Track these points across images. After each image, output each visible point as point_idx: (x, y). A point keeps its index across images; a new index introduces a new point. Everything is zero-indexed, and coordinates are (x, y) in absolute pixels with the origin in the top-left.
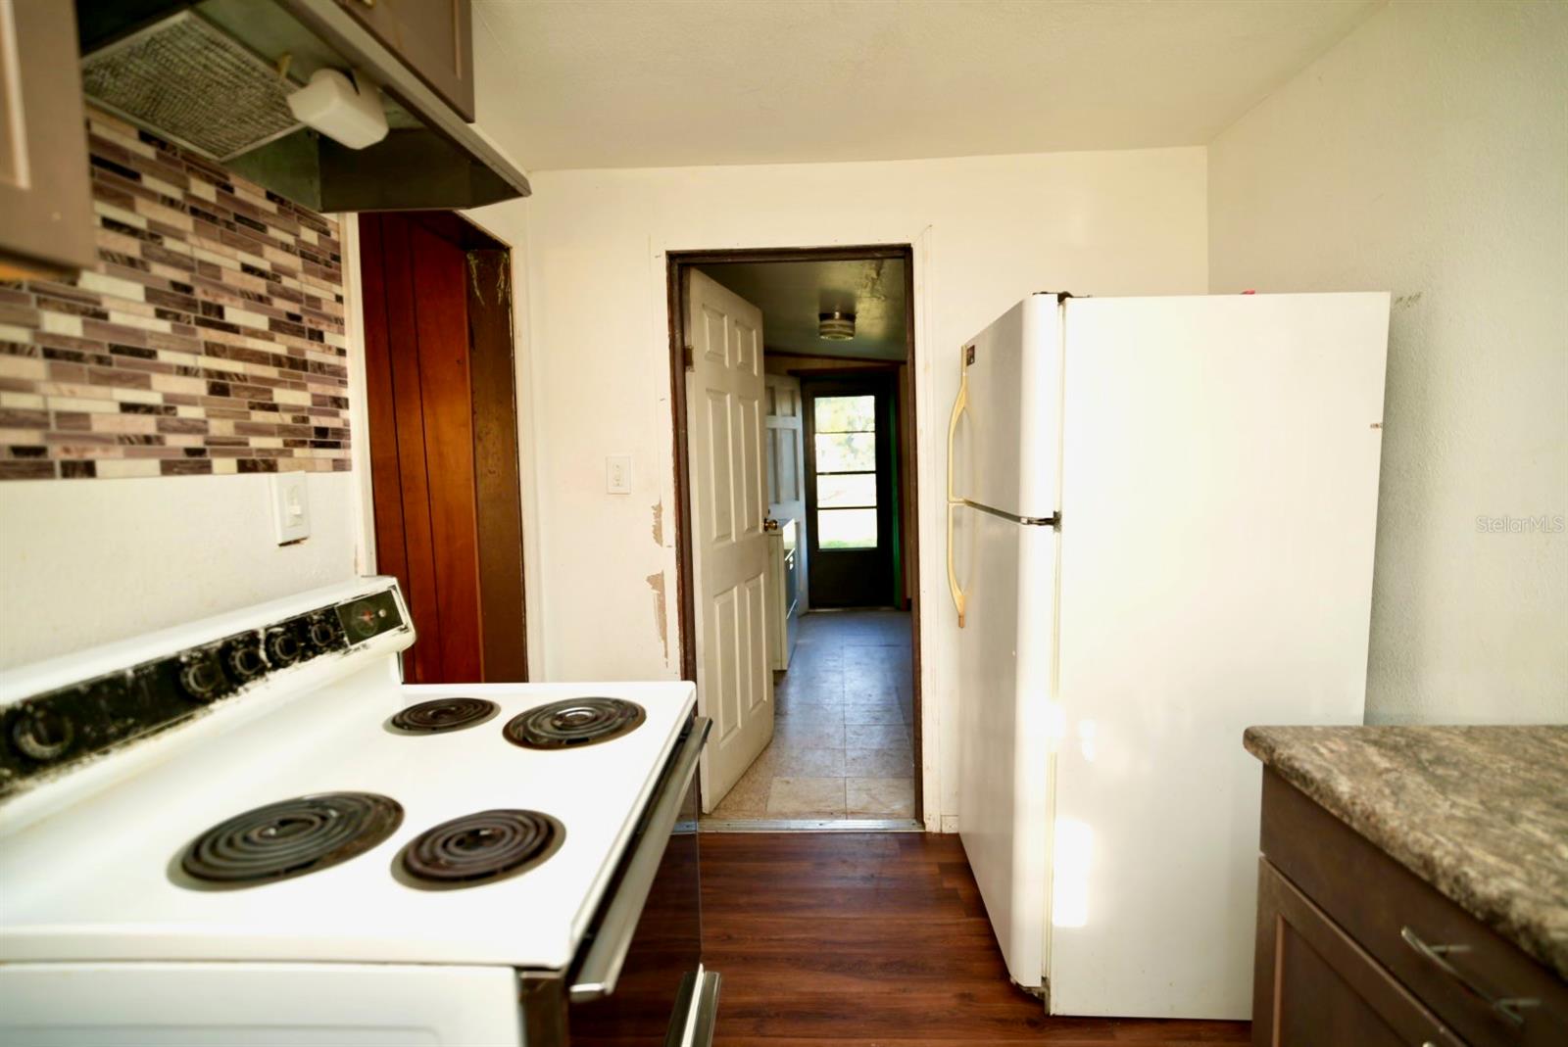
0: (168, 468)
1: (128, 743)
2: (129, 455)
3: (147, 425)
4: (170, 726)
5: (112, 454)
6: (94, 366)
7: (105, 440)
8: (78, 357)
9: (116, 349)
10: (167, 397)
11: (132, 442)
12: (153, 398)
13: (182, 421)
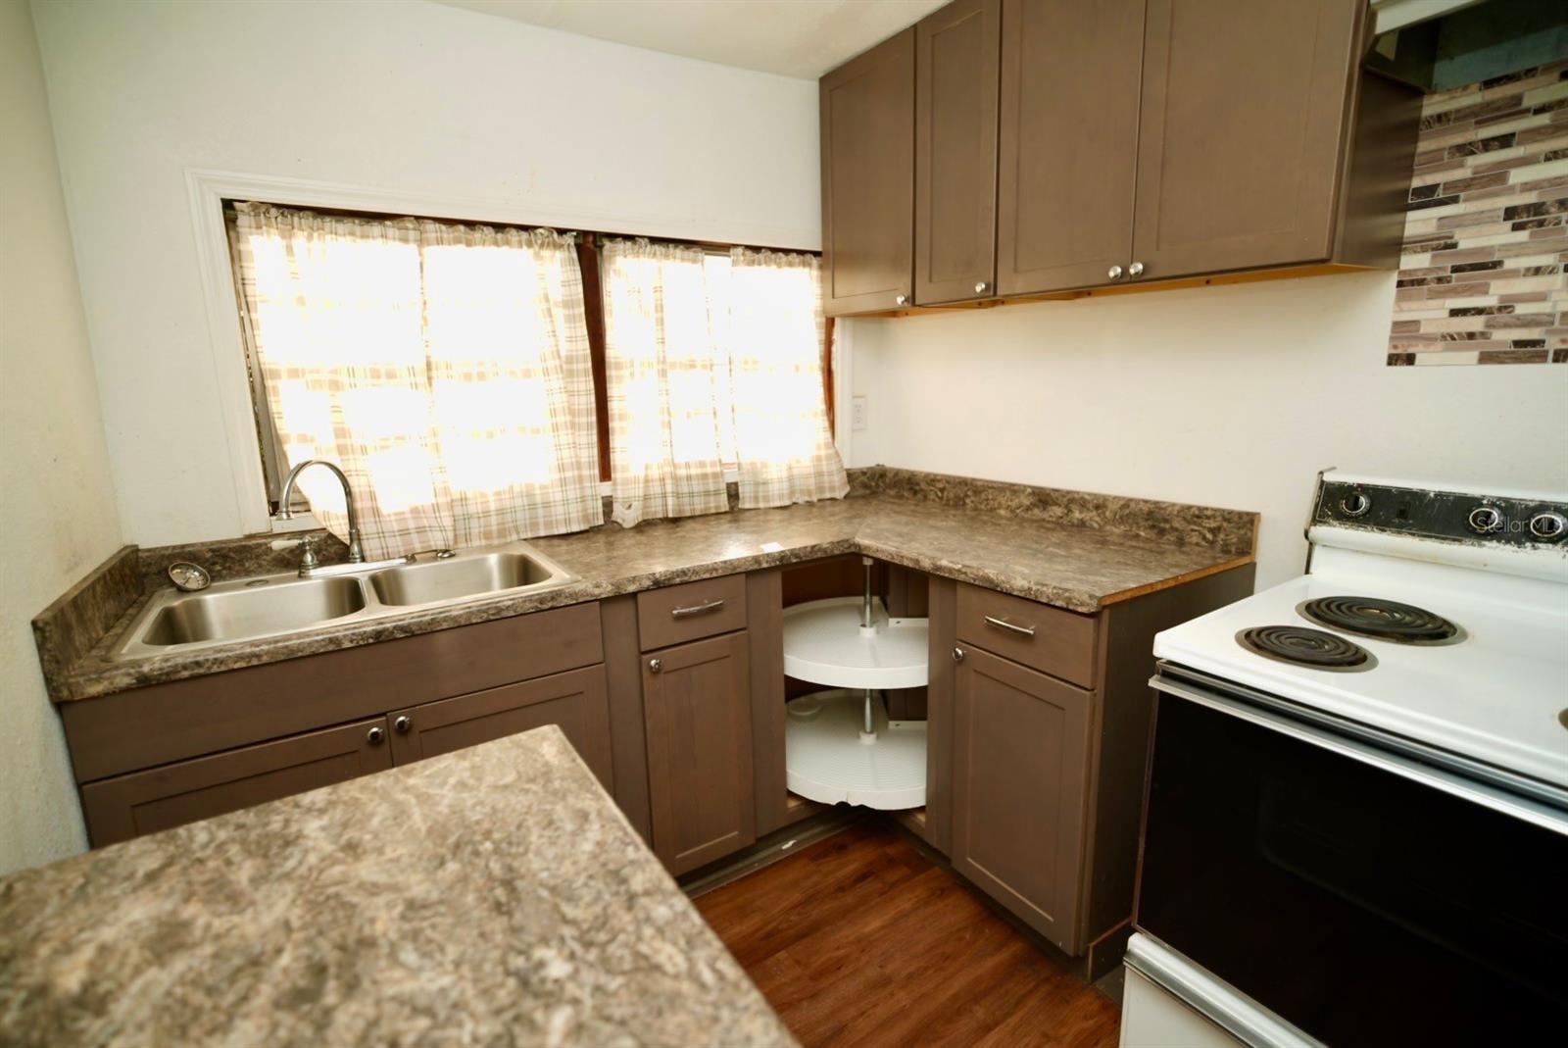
0: (1486, 358)
1: (1399, 533)
2: (1447, 349)
3: (1476, 324)
4: (1437, 538)
5: (1432, 348)
6: (1434, 285)
7: (1429, 339)
8: (1421, 282)
9: (1456, 269)
10: (1503, 298)
11: (1453, 339)
12: (1490, 301)
13: (1518, 318)
